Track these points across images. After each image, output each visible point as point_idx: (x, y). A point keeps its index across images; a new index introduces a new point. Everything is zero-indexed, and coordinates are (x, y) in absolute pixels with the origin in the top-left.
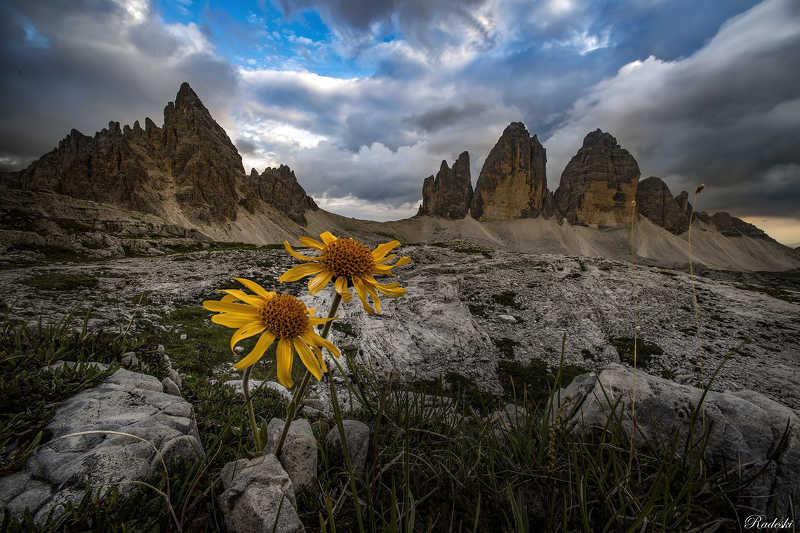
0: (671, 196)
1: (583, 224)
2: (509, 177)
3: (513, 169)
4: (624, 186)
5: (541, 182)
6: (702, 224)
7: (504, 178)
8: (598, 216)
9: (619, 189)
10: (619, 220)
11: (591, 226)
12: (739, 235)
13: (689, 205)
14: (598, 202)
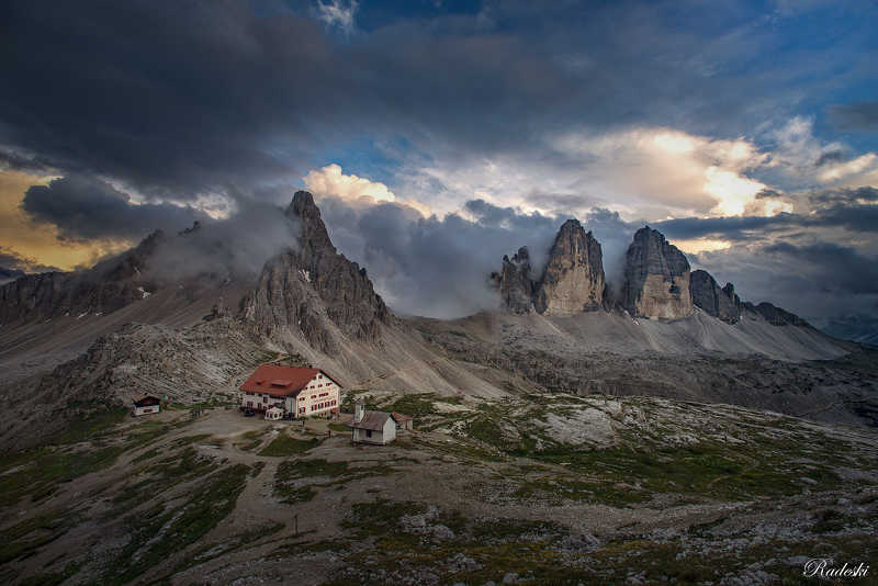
0: (719, 287)
1: (644, 317)
2: (570, 272)
3: (574, 264)
4: (677, 279)
5: (600, 277)
6: (750, 314)
7: (565, 271)
8: (657, 308)
9: (673, 282)
10: (676, 312)
11: (652, 318)
12: (785, 324)
13: (736, 296)
14: (655, 295)
